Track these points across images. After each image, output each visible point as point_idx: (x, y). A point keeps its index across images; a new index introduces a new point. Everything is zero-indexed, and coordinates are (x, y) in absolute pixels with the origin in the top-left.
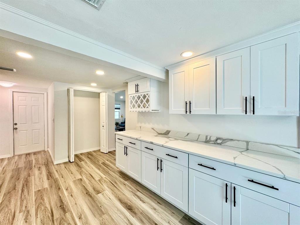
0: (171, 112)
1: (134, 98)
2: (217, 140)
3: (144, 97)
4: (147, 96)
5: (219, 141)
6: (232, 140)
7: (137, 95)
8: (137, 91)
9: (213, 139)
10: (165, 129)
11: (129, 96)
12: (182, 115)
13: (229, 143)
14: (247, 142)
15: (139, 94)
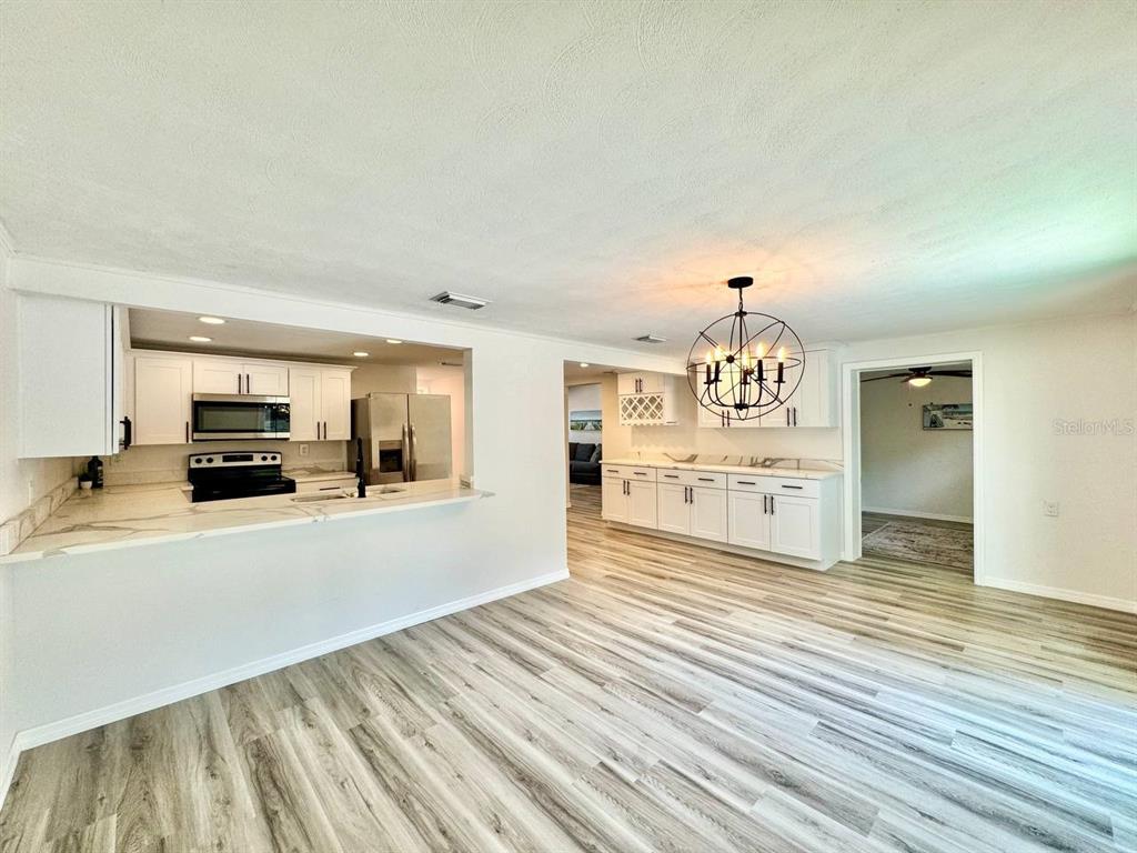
0: (700, 425)
1: (631, 402)
2: (765, 461)
3: (653, 400)
4: (659, 400)
5: (768, 463)
6: (782, 459)
7: (638, 397)
8: (639, 390)
9: (760, 461)
10: (689, 452)
11: (621, 399)
12: (716, 429)
13: (778, 464)
14: (798, 460)
15: (643, 396)
